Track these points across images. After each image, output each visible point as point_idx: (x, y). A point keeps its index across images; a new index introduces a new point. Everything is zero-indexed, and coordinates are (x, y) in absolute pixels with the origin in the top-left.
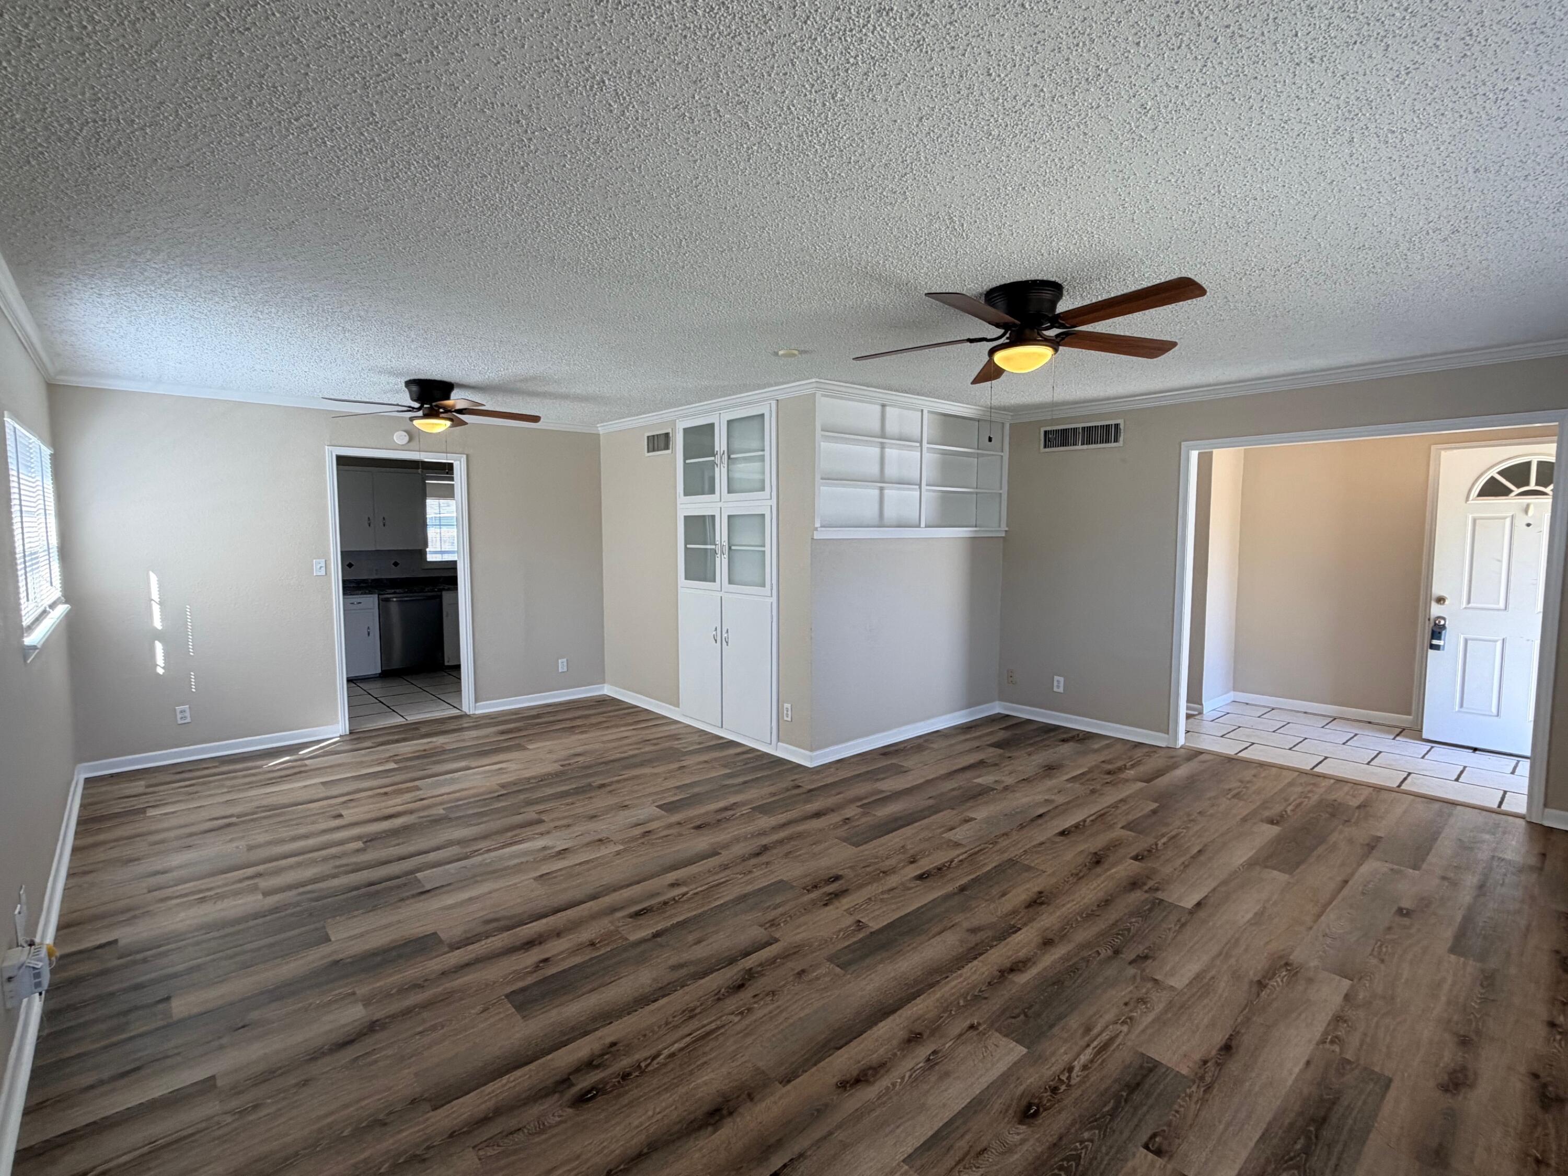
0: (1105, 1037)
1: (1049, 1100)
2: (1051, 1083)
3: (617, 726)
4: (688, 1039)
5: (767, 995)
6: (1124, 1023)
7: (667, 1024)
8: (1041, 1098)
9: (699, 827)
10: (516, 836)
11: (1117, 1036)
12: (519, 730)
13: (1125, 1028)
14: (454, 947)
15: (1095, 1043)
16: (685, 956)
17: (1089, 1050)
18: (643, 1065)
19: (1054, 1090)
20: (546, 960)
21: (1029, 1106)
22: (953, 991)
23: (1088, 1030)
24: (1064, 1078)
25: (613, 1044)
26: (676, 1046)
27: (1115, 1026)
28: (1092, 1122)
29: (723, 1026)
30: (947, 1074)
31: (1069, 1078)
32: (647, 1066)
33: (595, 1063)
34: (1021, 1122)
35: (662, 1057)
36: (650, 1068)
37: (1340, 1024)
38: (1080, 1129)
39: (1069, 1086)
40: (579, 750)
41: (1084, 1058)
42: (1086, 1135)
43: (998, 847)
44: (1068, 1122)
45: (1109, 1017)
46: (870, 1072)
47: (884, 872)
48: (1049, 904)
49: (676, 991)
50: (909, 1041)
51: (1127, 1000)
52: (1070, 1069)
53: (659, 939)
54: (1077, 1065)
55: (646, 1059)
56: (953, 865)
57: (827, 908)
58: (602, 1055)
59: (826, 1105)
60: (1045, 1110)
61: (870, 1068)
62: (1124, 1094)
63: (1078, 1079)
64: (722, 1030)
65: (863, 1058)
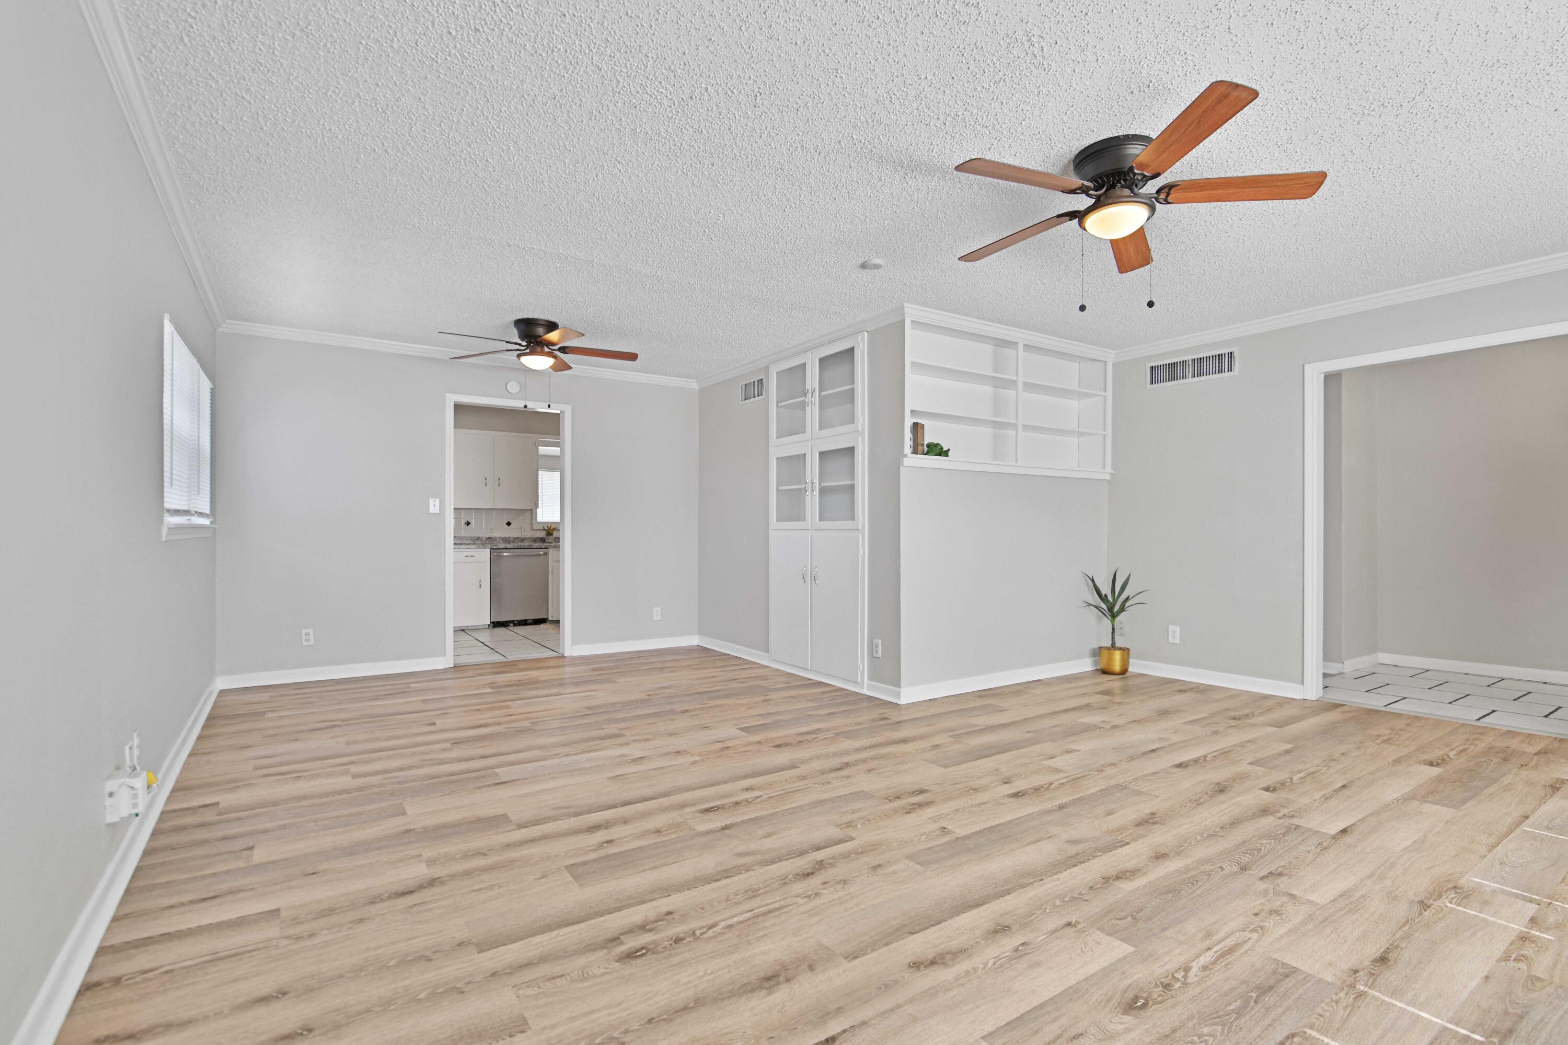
0: (1229, 942)
1: (1160, 995)
2: (1163, 980)
3: (705, 668)
4: (749, 915)
5: (839, 883)
6: (1254, 930)
7: (727, 900)
8: (1150, 993)
9: (779, 746)
10: (596, 745)
11: (1245, 942)
12: (611, 668)
13: (1255, 936)
14: (520, 826)
15: (1218, 948)
16: (753, 846)
17: (1210, 953)
18: (698, 933)
19: (1167, 987)
20: (610, 842)
21: (1136, 998)
22: (1048, 892)
23: (1209, 935)
24: (1179, 975)
25: (669, 913)
26: (735, 919)
27: (1242, 933)
28: (1215, 1018)
29: (787, 906)
30: (1037, 964)
31: (1185, 977)
32: (702, 934)
33: (648, 927)
34: (1125, 1012)
35: (719, 927)
36: (704, 936)
37: (1527, 943)
38: (1199, 1024)
39: (1185, 984)
40: (665, 684)
41: (1205, 959)
42: (1206, 1030)
43: (1104, 774)
44: (1184, 1016)
45: (1234, 925)
46: (949, 957)
47: (974, 790)
48: (1163, 824)
49: (741, 873)
50: (995, 932)
51: (1257, 911)
52: (1187, 969)
53: (727, 831)
54: (1196, 967)
55: (702, 928)
56: (1053, 786)
57: (908, 816)
58: (657, 921)
59: (896, 982)
60: (1155, 1004)
61: (949, 953)
62: (1254, 995)
63: (1196, 979)
64: (787, 909)
65: (942, 944)
